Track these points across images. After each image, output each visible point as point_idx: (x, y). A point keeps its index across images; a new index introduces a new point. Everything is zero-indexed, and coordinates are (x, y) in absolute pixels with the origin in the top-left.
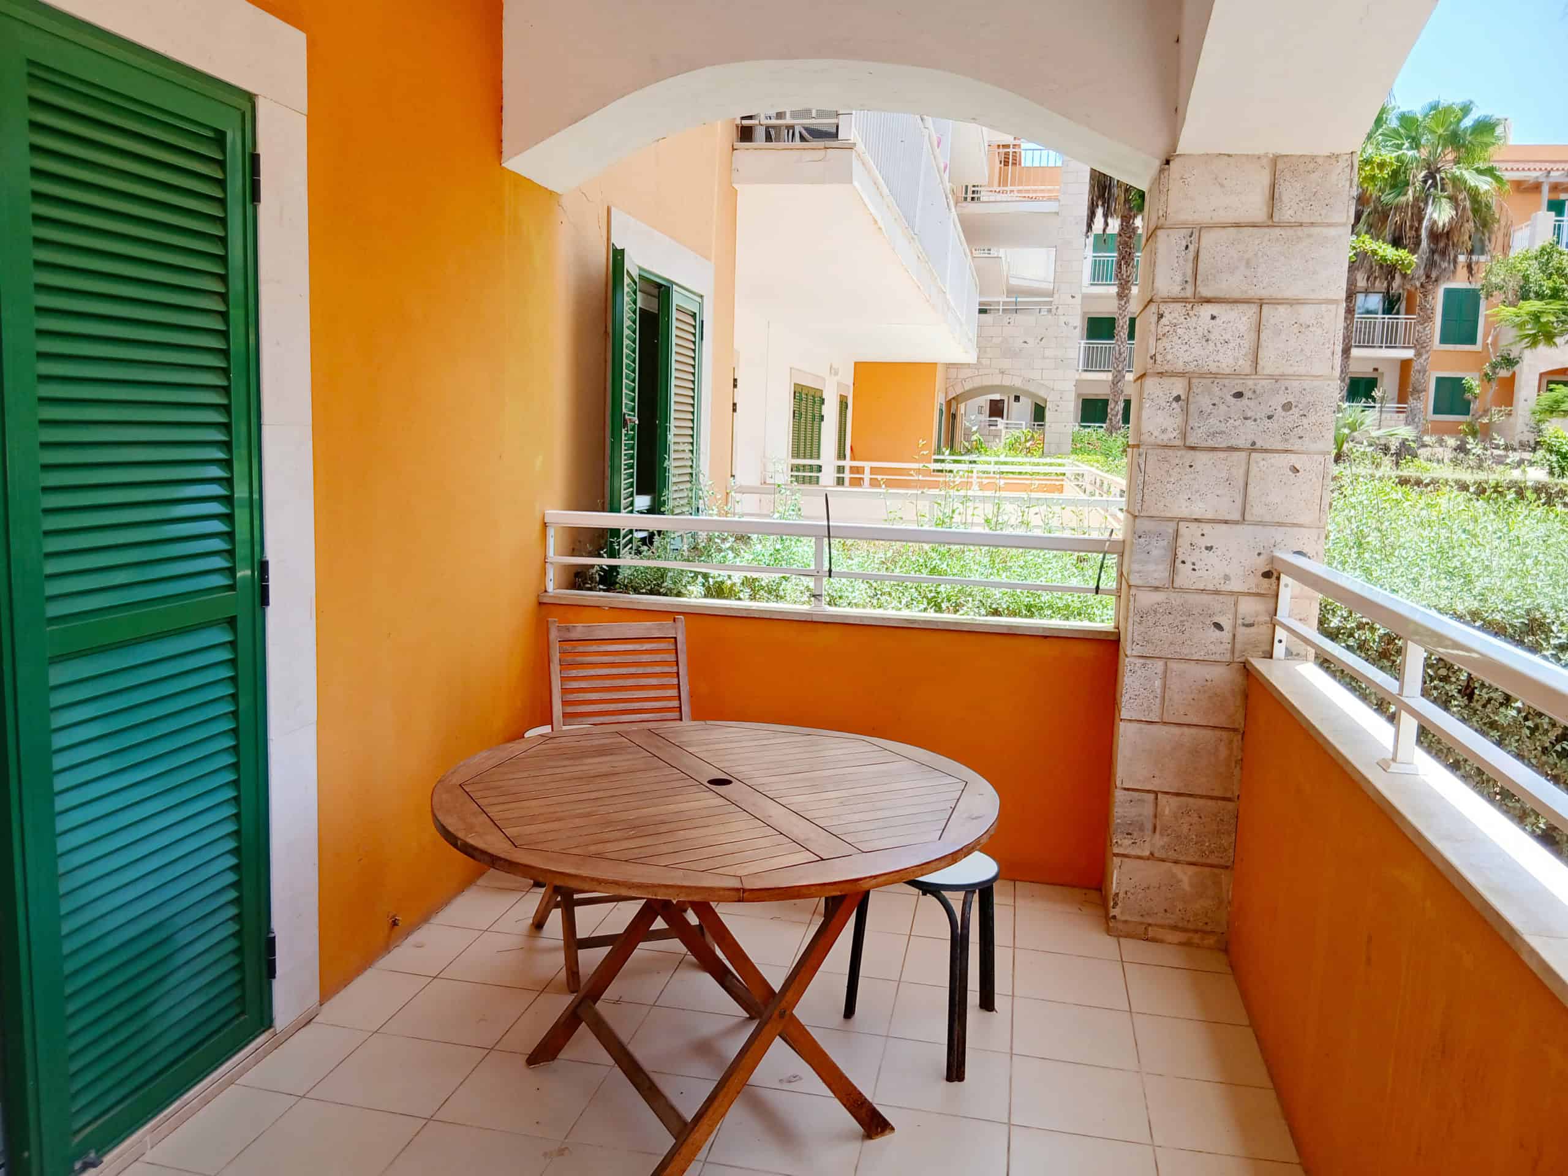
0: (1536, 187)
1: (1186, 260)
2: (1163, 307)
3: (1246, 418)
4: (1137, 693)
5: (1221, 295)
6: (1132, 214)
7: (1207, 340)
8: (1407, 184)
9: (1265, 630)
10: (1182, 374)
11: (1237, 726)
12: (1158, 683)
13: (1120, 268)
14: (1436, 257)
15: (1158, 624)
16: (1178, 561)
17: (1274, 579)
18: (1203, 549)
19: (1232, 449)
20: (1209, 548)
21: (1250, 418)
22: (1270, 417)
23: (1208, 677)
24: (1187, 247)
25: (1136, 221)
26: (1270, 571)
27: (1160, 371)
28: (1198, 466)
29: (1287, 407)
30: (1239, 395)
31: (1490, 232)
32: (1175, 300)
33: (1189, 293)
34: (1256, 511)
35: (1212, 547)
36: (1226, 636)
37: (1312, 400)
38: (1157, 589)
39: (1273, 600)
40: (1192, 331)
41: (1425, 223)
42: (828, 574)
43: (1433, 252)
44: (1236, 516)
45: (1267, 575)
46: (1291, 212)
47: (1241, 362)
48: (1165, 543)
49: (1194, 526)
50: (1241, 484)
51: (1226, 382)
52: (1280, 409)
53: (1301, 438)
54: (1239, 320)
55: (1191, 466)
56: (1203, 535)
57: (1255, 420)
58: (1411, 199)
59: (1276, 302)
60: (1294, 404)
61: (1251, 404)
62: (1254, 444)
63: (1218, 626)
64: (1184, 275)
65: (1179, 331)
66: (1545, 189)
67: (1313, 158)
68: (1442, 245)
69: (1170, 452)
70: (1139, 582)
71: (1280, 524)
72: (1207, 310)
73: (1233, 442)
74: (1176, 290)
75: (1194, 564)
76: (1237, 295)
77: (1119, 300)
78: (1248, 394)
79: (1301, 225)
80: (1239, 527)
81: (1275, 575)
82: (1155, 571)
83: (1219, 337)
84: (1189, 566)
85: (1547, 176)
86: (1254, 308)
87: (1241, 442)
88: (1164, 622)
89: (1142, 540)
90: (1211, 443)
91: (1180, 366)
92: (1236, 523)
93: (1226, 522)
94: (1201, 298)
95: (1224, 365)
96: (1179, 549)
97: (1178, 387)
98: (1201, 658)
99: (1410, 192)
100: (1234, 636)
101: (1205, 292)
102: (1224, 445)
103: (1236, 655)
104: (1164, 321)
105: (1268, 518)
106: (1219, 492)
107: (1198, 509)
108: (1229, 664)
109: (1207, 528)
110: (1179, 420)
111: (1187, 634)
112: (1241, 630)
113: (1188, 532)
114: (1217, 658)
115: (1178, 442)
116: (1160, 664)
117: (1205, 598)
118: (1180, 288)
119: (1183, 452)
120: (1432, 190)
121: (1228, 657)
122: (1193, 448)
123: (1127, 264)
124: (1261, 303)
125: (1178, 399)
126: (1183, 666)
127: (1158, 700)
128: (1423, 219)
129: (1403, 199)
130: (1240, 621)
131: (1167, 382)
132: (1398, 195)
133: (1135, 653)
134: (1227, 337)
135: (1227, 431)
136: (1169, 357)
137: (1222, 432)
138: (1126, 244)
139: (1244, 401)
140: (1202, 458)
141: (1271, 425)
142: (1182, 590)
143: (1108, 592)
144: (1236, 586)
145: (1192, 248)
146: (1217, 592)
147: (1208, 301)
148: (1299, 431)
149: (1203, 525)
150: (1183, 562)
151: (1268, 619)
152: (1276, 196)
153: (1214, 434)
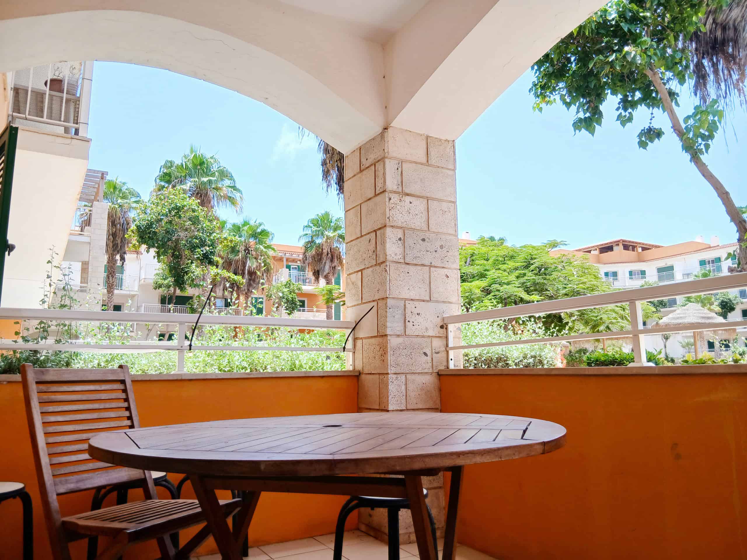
0: (281, 259)
1: (398, 175)
2: (391, 195)
3: (427, 251)
4: (395, 394)
5: (412, 193)
6: (115, 253)
7: (409, 213)
8: (239, 251)
9: (444, 354)
10: (401, 228)
11: (437, 407)
12: (403, 387)
13: (109, 278)
14: (251, 282)
15: (401, 355)
16: (407, 321)
17: (445, 329)
18: (416, 315)
19: (423, 265)
20: (418, 314)
21: (429, 251)
22: (436, 251)
23: (424, 382)
24: (398, 169)
25: (116, 257)
26: (442, 325)
27: (392, 225)
28: (411, 273)
29: (442, 247)
30: (423, 240)
31: (270, 274)
32: (395, 192)
33: (400, 190)
34: (435, 296)
35: (419, 313)
36: (429, 358)
37: (450, 244)
38: (398, 336)
39: (445, 340)
40: (403, 208)
41: (247, 268)
42: (189, 348)
43: (250, 280)
44: (428, 299)
45: (442, 327)
46: (434, 161)
47: (423, 225)
48: (400, 312)
49: (411, 302)
50: (428, 282)
51: (418, 233)
52: (439, 248)
53: (448, 262)
54: (419, 205)
55: (408, 273)
56: (415, 307)
57: (431, 252)
58: (241, 258)
59: (433, 199)
60: (444, 246)
61: (429, 244)
62: (431, 263)
63: (425, 354)
64: (398, 182)
65: (398, 207)
66: (285, 260)
67: (440, 140)
68: (253, 277)
69: (399, 265)
70: (392, 333)
71: (444, 302)
72: (408, 199)
73: (424, 262)
74: (395, 188)
75: (413, 322)
76: (418, 194)
77: (108, 294)
78: (427, 240)
79: (438, 167)
80: (429, 303)
81: (445, 327)
82: (398, 326)
83: (414, 212)
84: (411, 323)
85: (285, 255)
86: (426, 201)
87: (427, 263)
88: (403, 354)
89: (391, 310)
90: (415, 262)
91: (400, 224)
92: (428, 301)
93: (424, 301)
94: (405, 193)
95: (417, 225)
96: (407, 315)
97: (400, 235)
98: (420, 372)
99: (240, 255)
100: (432, 358)
101: (407, 191)
102: (420, 263)
103: (434, 369)
104: (391, 201)
105: (439, 299)
106: (420, 286)
107: (412, 294)
108: (431, 373)
109: (417, 303)
110: (402, 250)
111: (414, 360)
112: (434, 355)
113: (410, 306)
114: (426, 371)
115: (402, 261)
116: (403, 377)
117: (419, 340)
118: (396, 187)
119: (403, 266)
120: (248, 255)
121: (430, 371)
122: (408, 264)
123: (113, 277)
124: (428, 199)
125: (400, 239)
126: (413, 377)
127: (404, 397)
128: (246, 266)
129: (237, 257)
130: (434, 351)
131: (395, 230)
132: (236, 256)
133: (392, 372)
134: (417, 212)
135: (421, 256)
136: (395, 219)
137: (419, 257)
138: (112, 267)
139: (425, 243)
140: (412, 269)
141: (437, 255)
142: (409, 336)
143: (349, 351)
144: (431, 333)
145: (400, 169)
146: (423, 337)
147: (408, 195)
148: (447, 259)
149: (415, 303)
150: (409, 321)
151: (444, 349)
152: (429, 153)
153: (416, 257)
